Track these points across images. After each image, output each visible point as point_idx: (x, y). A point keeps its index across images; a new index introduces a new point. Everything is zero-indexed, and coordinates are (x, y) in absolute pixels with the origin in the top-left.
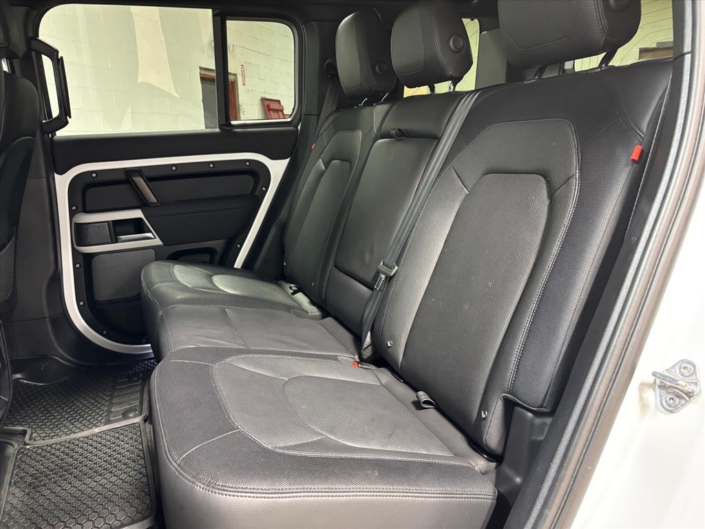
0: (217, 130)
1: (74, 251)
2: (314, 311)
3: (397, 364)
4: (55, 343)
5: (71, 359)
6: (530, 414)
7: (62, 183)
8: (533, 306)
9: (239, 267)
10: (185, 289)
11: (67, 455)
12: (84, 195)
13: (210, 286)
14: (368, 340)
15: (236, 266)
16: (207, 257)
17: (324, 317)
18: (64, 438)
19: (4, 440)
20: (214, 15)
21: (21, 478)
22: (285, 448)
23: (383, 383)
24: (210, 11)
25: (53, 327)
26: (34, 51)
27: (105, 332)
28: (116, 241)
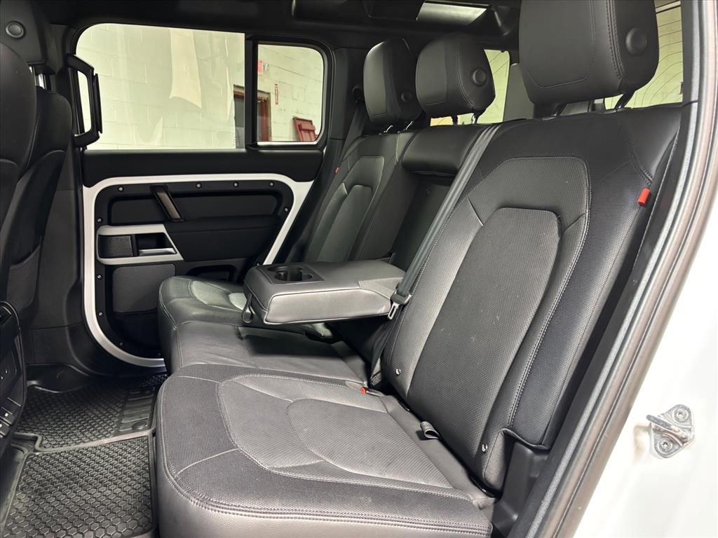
0: (244, 150)
1: (97, 263)
2: (327, 333)
3: (404, 392)
4: (73, 353)
5: (86, 368)
6: (529, 451)
7: (90, 195)
8: (537, 342)
10: (201, 305)
11: (75, 464)
12: (110, 207)
13: (225, 303)
14: (377, 367)
16: (227, 275)
17: (337, 339)
18: (73, 447)
20: (246, 39)
21: (28, 484)
22: (281, 469)
23: (390, 411)
24: (243, 34)
25: (71, 336)
26: (71, 67)
27: (121, 344)
28: (138, 254)
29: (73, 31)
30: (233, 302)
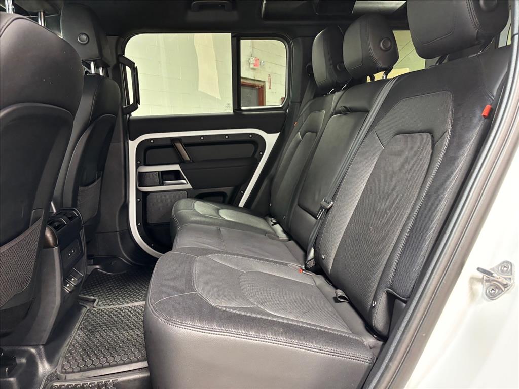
0: (232, 112)
1: (137, 190)
2: (284, 236)
3: (328, 271)
4: (121, 249)
5: (130, 260)
6: (404, 305)
7: (133, 145)
9: (242, 206)
12: (147, 154)
13: (216, 214)
14: (312, 254)
15: (240, 206)
16: (221, 198)
17: (290, 240)
18: (117, 306)
19: (82, 304)
20: (232, 37)
21: (86, 326)
23: (317, 284)
24: (230, 34)
25: (121, 239)
26: (122, 63)
27: (152, 245)
28: (163, 185)
29: (122, 40)
30: (221, 214)
